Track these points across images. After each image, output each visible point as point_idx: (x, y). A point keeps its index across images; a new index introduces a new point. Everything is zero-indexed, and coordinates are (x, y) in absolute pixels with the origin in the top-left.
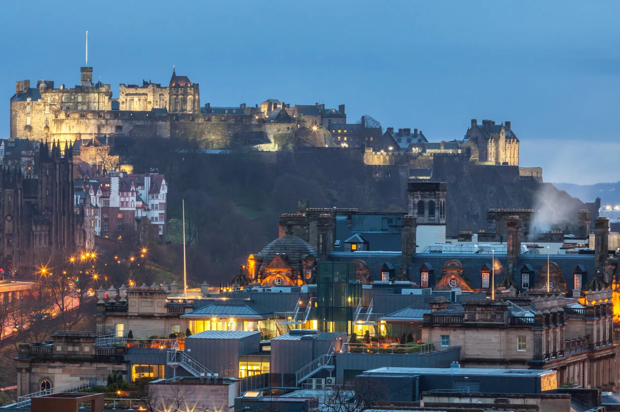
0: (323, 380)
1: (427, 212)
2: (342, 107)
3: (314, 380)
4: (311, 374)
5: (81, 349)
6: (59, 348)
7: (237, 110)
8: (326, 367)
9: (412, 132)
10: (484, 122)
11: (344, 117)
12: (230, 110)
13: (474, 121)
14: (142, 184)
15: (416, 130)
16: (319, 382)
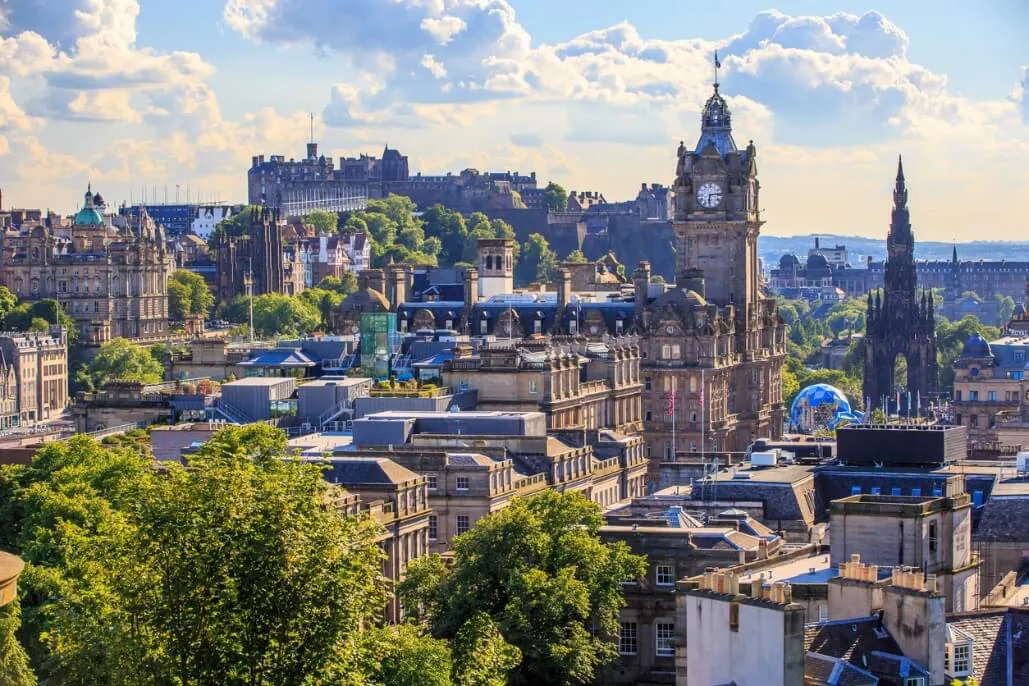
0: (344, 422)
1: (494, 266)
2: (533, 174)
3: (336, 423)
4: (334, 416)
5: (132, 397)
6: (111, 396)
7: (444, 178)
8: (347, 410)
9: (593, 195)
10: (654, 185)
11: (535, 182)
12: (438, 178)
13: (644, 185)
14: (348, 242)
15: (596, 193)
16: (340, 424)
